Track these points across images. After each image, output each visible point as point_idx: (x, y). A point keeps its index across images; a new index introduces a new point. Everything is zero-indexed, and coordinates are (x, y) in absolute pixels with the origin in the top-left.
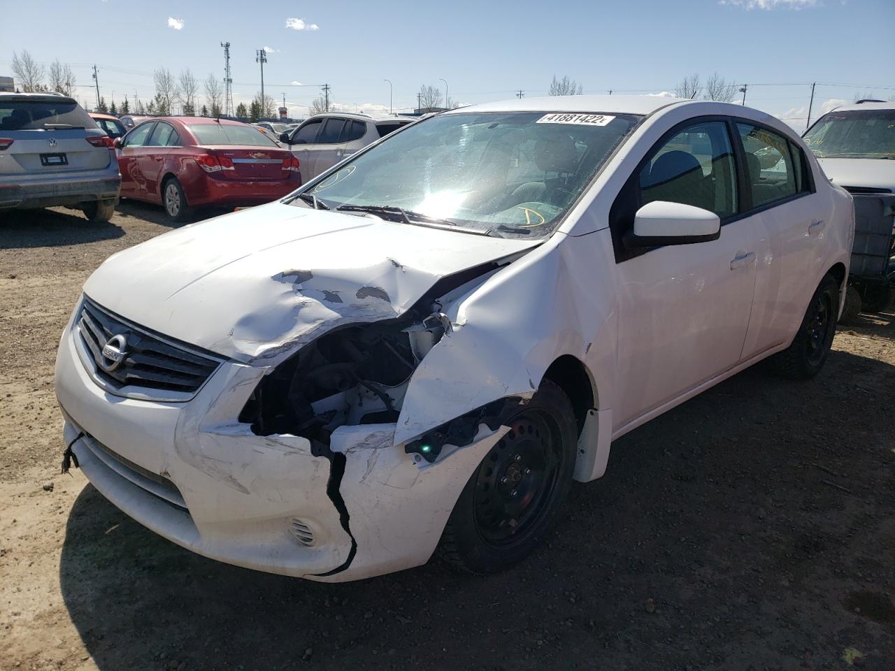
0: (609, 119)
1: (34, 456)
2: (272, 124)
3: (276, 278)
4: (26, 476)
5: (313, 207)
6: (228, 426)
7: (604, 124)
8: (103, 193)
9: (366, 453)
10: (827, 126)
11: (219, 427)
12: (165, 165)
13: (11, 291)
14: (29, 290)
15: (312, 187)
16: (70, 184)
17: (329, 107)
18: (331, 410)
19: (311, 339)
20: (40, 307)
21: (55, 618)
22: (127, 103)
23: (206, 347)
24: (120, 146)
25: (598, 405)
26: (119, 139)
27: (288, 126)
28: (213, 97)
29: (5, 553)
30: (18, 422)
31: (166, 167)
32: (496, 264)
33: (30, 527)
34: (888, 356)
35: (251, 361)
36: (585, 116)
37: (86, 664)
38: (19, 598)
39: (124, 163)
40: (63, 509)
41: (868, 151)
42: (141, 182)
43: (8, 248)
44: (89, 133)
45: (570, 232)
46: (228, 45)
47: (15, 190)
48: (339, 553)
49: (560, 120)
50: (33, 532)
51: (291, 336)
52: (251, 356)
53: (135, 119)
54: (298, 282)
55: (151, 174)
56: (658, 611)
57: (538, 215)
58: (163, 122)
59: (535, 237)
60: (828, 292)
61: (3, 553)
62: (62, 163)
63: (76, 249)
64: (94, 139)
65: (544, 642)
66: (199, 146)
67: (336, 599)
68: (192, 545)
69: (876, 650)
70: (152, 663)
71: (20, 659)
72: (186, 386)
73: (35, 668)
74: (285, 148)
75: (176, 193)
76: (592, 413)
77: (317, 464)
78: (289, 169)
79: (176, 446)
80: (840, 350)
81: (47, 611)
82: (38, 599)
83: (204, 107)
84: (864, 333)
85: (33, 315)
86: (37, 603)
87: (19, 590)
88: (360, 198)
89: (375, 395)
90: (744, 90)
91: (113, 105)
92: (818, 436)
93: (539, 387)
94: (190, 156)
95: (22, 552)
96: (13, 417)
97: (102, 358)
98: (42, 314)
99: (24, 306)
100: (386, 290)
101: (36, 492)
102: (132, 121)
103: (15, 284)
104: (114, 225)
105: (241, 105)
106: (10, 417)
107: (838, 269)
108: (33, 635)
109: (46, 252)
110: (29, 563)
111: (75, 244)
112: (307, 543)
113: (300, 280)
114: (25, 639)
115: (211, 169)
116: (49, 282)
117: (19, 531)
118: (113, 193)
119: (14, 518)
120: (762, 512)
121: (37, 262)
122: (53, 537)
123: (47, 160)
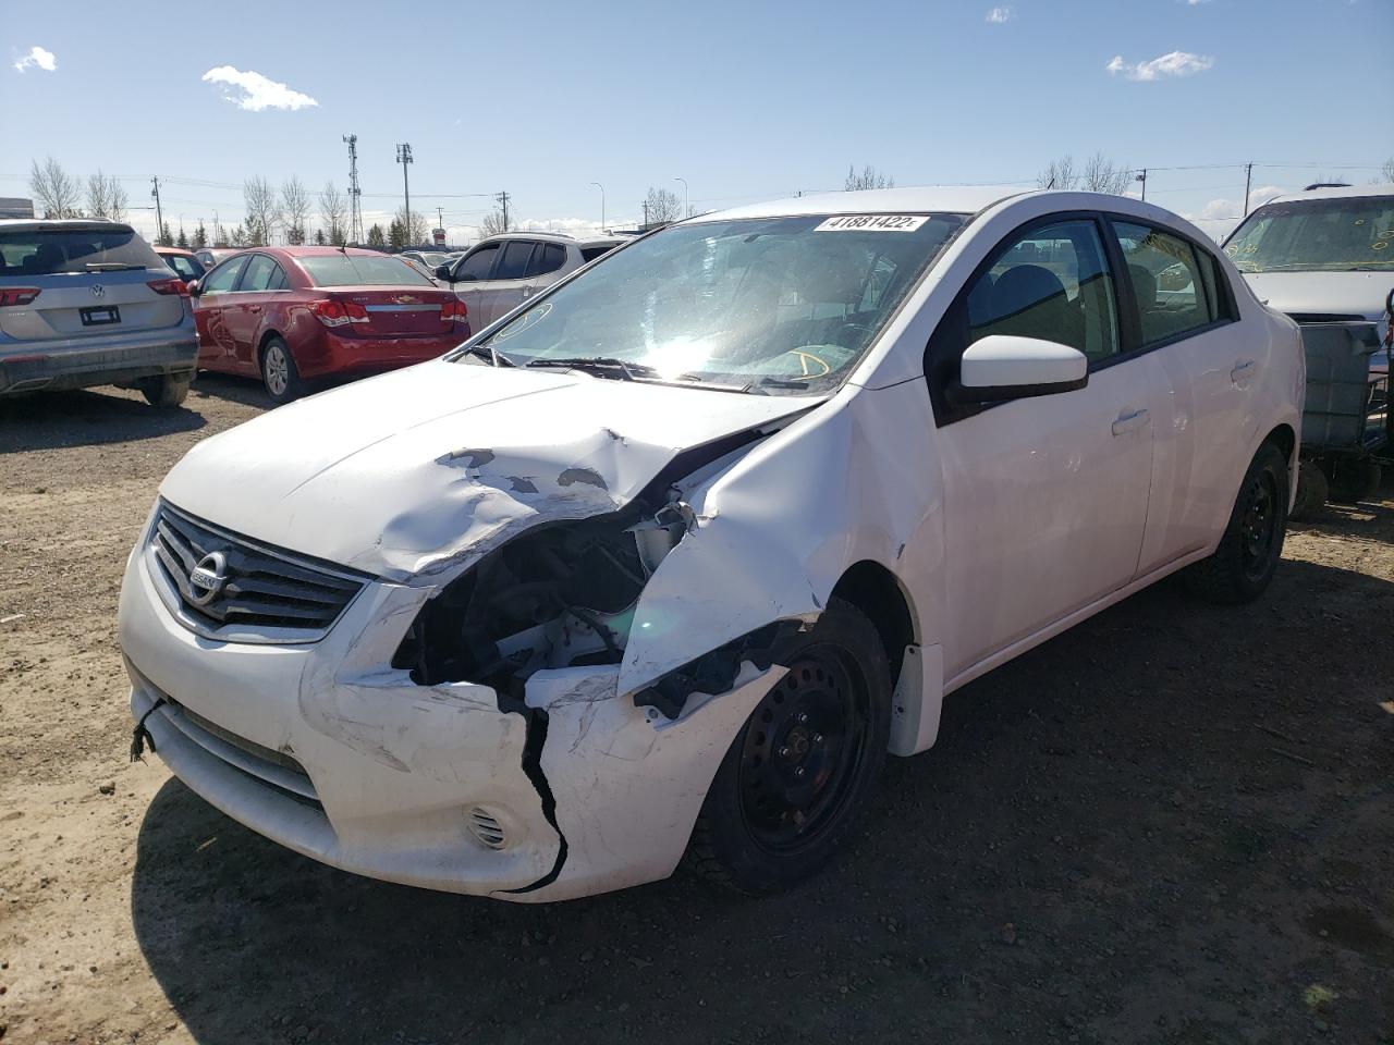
0: (920, 221)
1: (86, 745)
2: (423, 255)
3: (440, 461)
4: (73, 773)
5: (492, 364)
6: (376, 674)
7: (913, 228)
8: (171, 363)
9: (577, 708)
10: (1263, 225)
11: (363, 677)
12: (264, 318)
13: (39, 512)
14: (66, 509)
15: (489, 337)
16: (123, 351)
17: (509, 226)
18: (525, 648)
19: (494, 545)
20: (83, 533)
21: (126, 971)
22: (202, 230)
23: (344, 562)
24: (197, 293)
25: (920, 639)
26: (195, 282)
27: (448, 256)
28: (334, 217)
29: (48, 883)
30: (59, 698)
31: (265, 321)
32: (759, 432)
33: (83, 846)
34: (1371, 565)
35: (409, 579)
36: (885, 218)
37: (173, 1034)
38: (71, 946)
39: (202, 317)
40: (130, 819)
41: (1328, 260)
42: (229, 346)
43: (33, 449)
44: (151, 275)
45: (866, 384)
46: (353, 140)
47: (42, 363)
48: (541, 858)
49: (849, 226)
50: (86, 853)
51: (465, 542)
52: (406, 572)
53: (216, 253)
54: (472, 466)
55: (244, 334)
56: (1021, 942)
57: (820, 361)
58: (260, 254)
59: (816, 392)
60: (1269, 468)
61: (44, 883)
62: (112, 321)
63: (134, 447)
64: (159, 283)
65: (850, 989)
66: (315, 289)
67: (538, 936)
68: (325, 854)
69: (1352, 991)
70: (271, 1031)
71: (76, 1030)
72: (315, 620)
73: (98, 1043)
74: (444, 287)
75: (282, 360)
76: (912, 651)
77: (507, 725)
78: (452, 318)
79: (301, 706)
80: (1297, 559)
81: (114, 962)
82: (98, 947)
83: (320, 231)
84: (1332, 533)
85: (73, 545)
86: (98, 953)
87: (70, 935)
88: (559, 349)
89: (589, 628)
90: (1142, 178)
91: (182, 235)
92: (1263, 685)
93: (827, 605)
94: (301, 303)
95: (73, 882)
96: (51, 691)
97: (189, 587)
98: (87, 543)
99: (60, 533)
100: (600, 473)
101: (90, 796)
102: (212, 257)
103: (44, 501)
104: (189, 411)
105: (376, 227)
106: (47, 690)
107: (1282, 434)
108: (93, 997)
109: (89, 453)
110: (84, 896)
111: (132, 439)
112: (494, 845)
113: (477, 462)
114: (82, 1002)
115: (334, 323)
116: (95, 496)
117: (69, 851)
118: (186, 362)
119: (59, 833)
120: (1178, 797)
121: (77, 469)
122: (118, 859)
123: (90, 317)
